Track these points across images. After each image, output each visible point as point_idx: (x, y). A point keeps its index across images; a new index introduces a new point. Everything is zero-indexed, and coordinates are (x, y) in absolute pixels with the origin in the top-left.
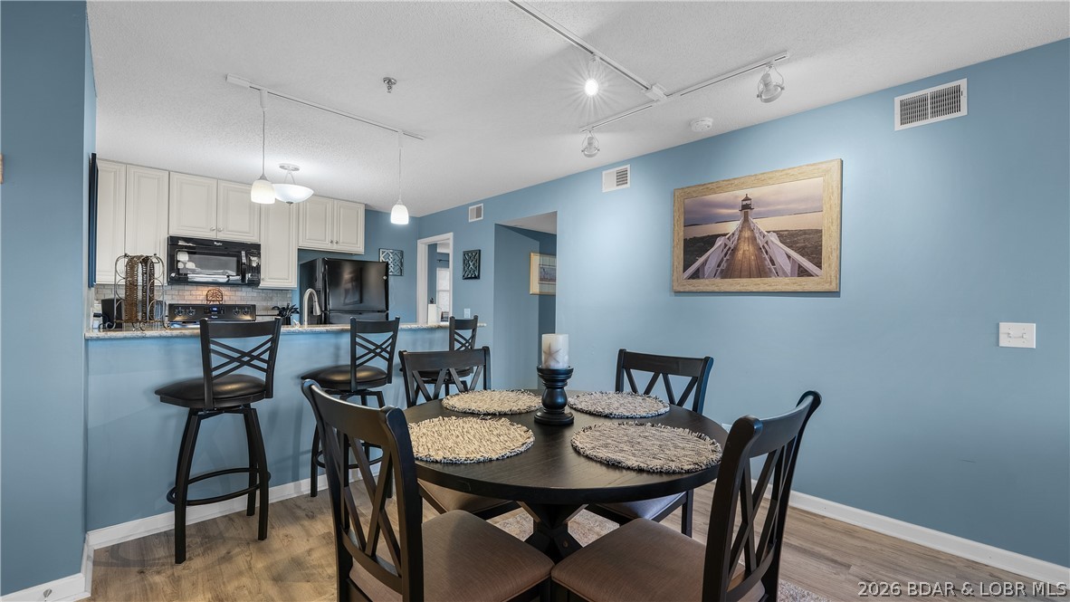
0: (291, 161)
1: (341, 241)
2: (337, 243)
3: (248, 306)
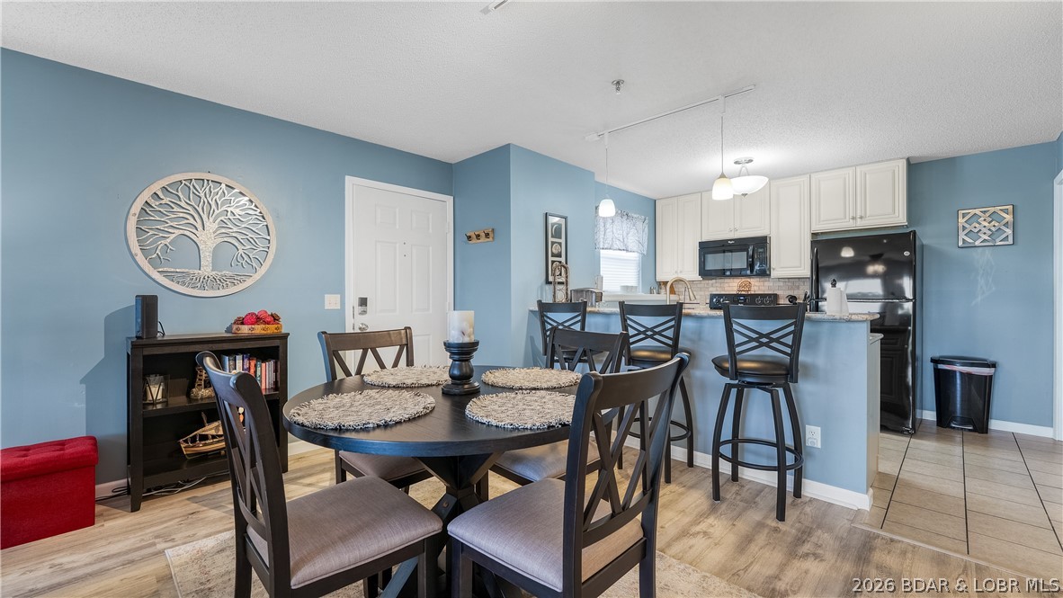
0: (742, 154)
1: (868, 215)
2: (861, 218)
3: (770, 295)
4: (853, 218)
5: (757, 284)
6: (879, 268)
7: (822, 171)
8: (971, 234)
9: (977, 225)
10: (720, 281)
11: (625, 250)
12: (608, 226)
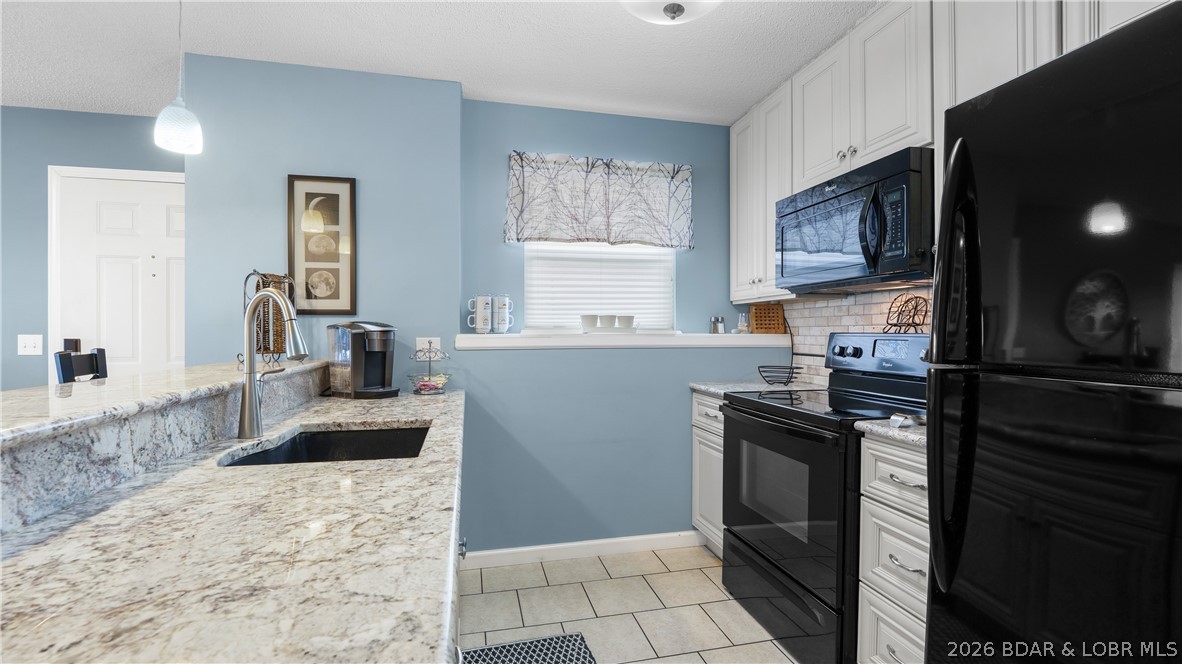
11: (593, 240)
12: (538, 192)
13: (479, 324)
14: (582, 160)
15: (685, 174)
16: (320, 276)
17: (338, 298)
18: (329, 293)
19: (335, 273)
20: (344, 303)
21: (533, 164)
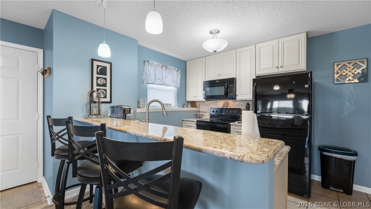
1: (285, 66)
2: (281, 67)
3: (237, 109)
4: (277, 67)
5: (231, 103)
6: (292, 96)
7: (261, 42)
8: (342, 76)
9: (345, 71)
10: (215, 101)
11: (164, 85)
12: (152, 71)
13: (141, 106)
14: (161, 65)
15: (180, 71)
16: (101, 91)
17: (106, 98)
18: (104, 96)
19: (106, 90)
20: (108, 99)
21: (151, 64)
